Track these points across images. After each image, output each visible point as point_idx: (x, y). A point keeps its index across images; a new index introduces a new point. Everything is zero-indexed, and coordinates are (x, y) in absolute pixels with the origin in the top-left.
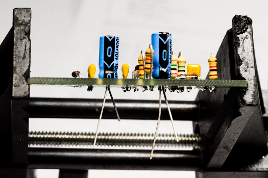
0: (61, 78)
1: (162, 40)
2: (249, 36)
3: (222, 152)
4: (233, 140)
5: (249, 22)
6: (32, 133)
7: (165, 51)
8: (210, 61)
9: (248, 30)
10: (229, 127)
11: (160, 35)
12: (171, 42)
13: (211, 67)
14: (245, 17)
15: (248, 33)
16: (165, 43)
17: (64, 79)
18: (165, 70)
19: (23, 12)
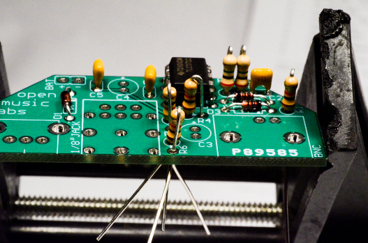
2: (345, 42)
3: (310, 229)
4: (325, 209)
5: (345, 19)
6: (24, 199)
9: (344, 32)
10: (315, 187)
14: (339, 11)
15: (344, 36)
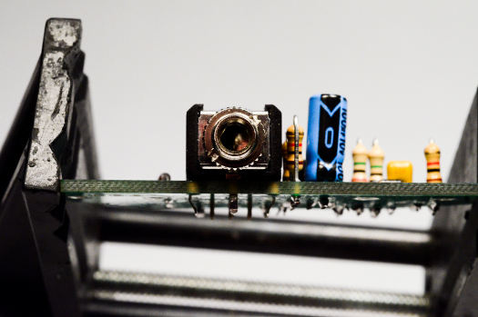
0: (117, 182)
1: (326, 107)
7: (330, 129)
8: (427, 154)
11: (322, 99)
12: (344, 114)
13: (429, 164)
16: (331, 114)
17: (123, 182)
18: (329, 166)
19: (65, 27)
